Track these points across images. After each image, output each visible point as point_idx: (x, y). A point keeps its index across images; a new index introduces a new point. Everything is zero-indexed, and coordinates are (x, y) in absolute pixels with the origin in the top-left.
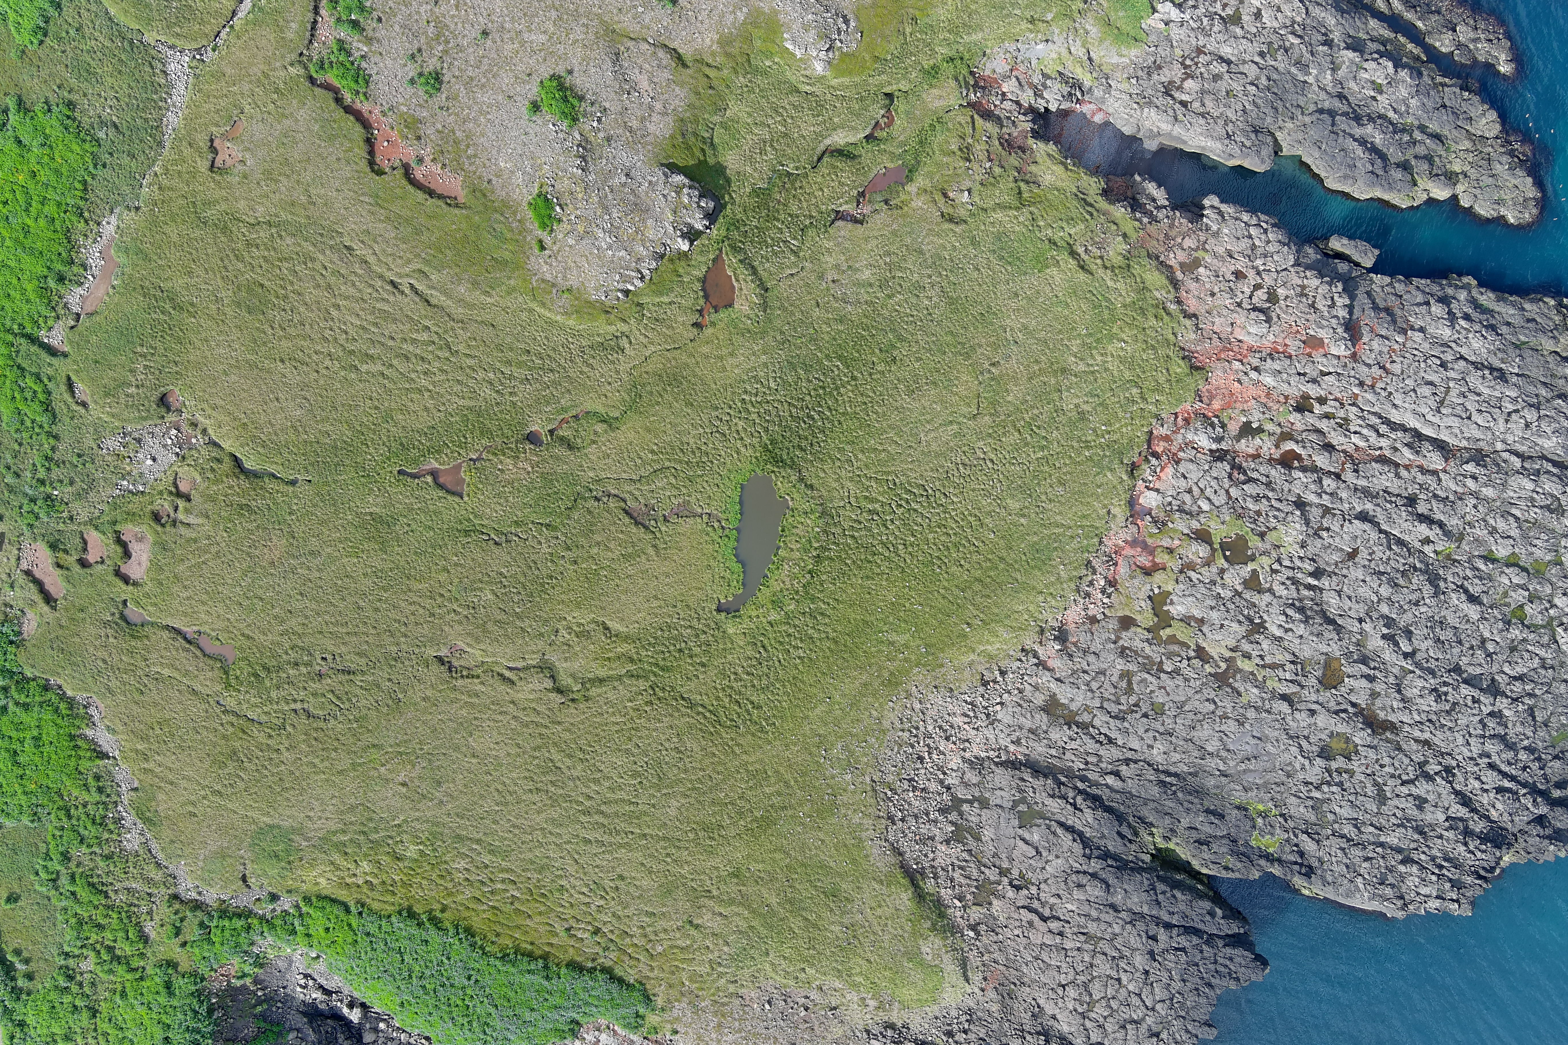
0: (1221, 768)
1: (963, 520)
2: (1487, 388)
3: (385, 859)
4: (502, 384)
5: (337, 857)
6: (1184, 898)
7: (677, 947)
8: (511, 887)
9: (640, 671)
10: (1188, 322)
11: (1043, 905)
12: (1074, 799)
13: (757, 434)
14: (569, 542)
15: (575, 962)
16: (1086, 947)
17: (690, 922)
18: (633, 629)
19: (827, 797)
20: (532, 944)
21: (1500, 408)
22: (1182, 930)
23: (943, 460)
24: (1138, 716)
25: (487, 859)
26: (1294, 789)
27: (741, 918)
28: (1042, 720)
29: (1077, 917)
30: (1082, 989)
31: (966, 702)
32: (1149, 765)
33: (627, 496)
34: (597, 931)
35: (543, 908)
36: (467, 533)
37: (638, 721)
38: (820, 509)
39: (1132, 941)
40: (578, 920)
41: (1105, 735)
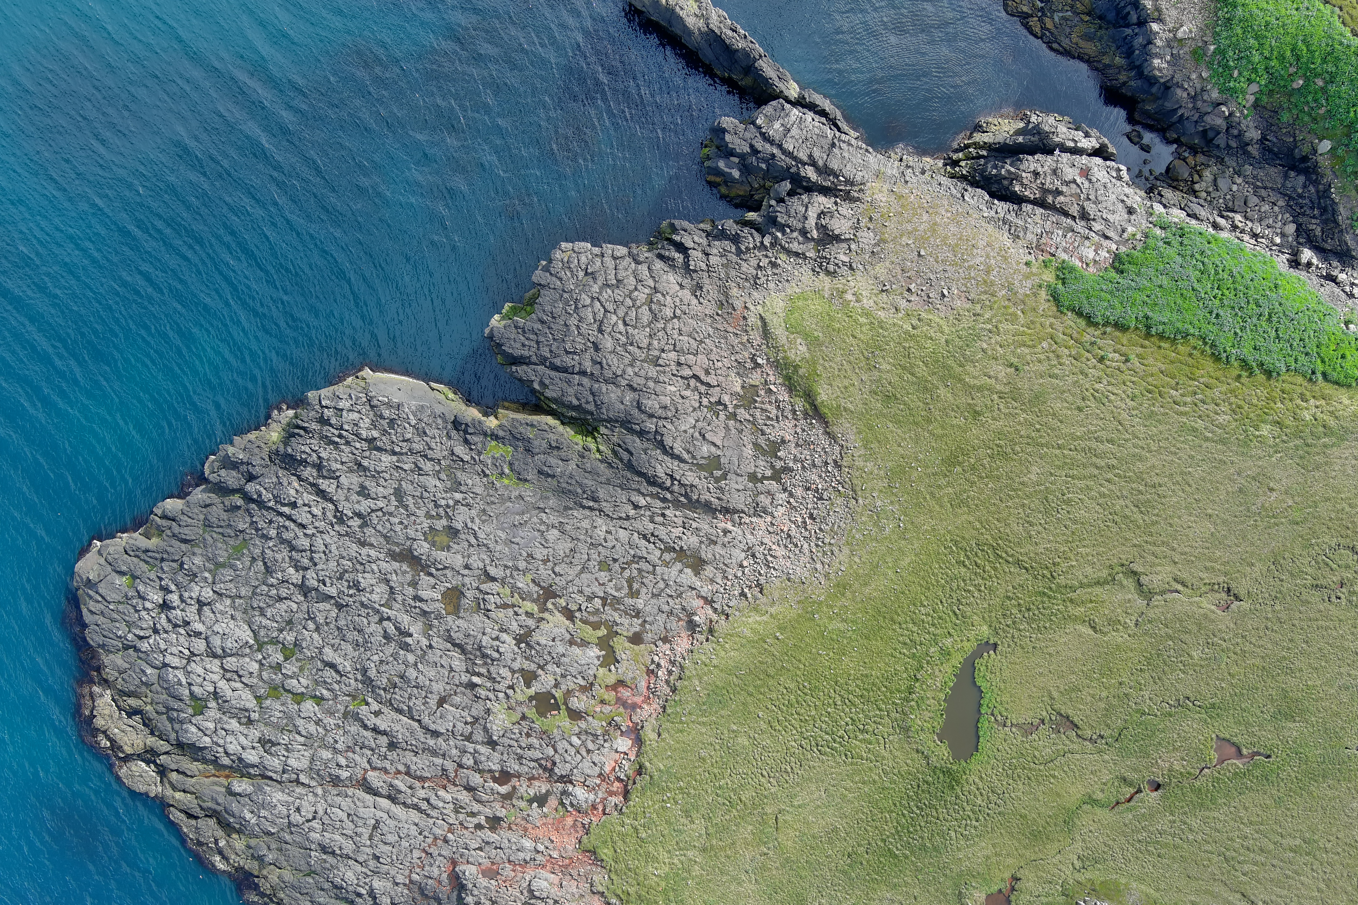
0: (544, 515)
1: (786, 726)
2: (336, 839)
3: (1289, 422)
4: (1182, 830)
5: (1332, 422)
6: (570, 399)
7: (1029, 346)
8: (1178, 399)
9: (1064, 591)
10: (601, 889)
11: (696, 389)
12: (673, 484)
13: (966, 793)
14: (1126, 701)
15: (1121, 331)
16: (657, 353)
17: (1017, 370)
18: (1070, 628)
19: (897, 485)
20: (1160, 347)
21: (323, 823)
22: (570, 370)
23: (805, 776)
24: (622, 560)
25: (1200, 424)
26: (478, 500)
27: (973, 375)
28: (706, 553)
29: (667, 380)
30: (659, 316)
31: (774, 568)
32: (608, 515)
33: (1075, 739)
34: (1101, 360)
35: (1150, 379)
36: (1213, 706)
37: (1067, 549)
38: (911, 734)
39: (615, 360)
40: (1119, 369)
41: (649, 542)
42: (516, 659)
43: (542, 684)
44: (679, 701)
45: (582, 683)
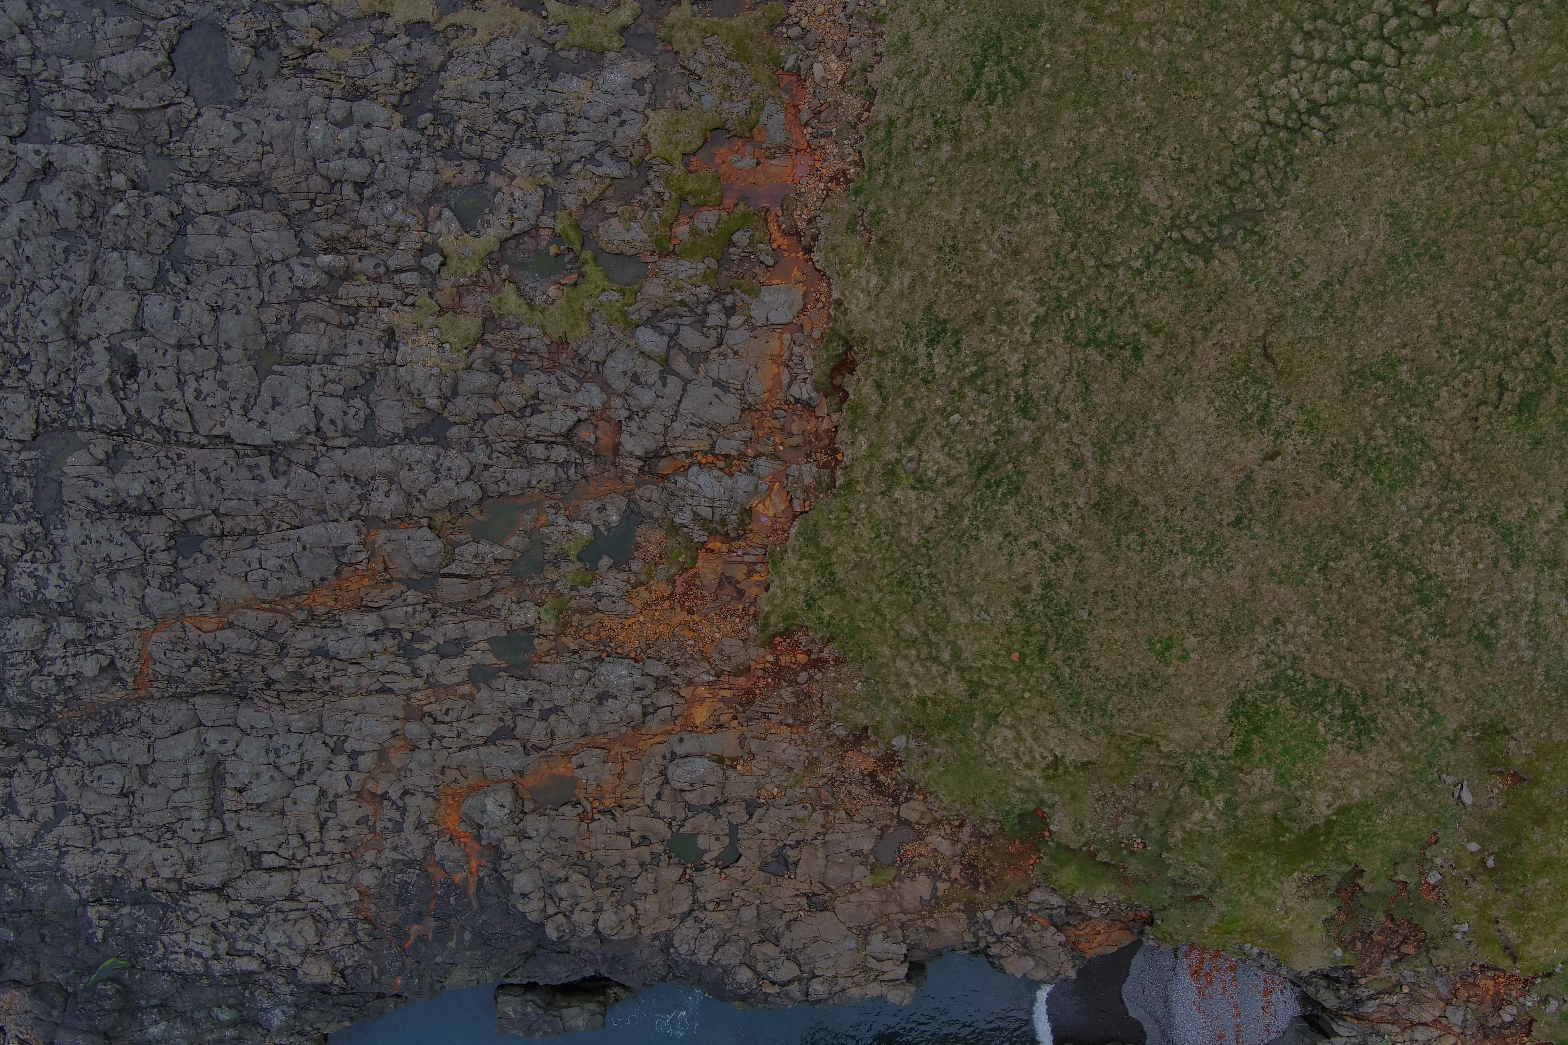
42: (417, 161)
43: (511, 211)
44: (891, 123)
45: (616, 173)
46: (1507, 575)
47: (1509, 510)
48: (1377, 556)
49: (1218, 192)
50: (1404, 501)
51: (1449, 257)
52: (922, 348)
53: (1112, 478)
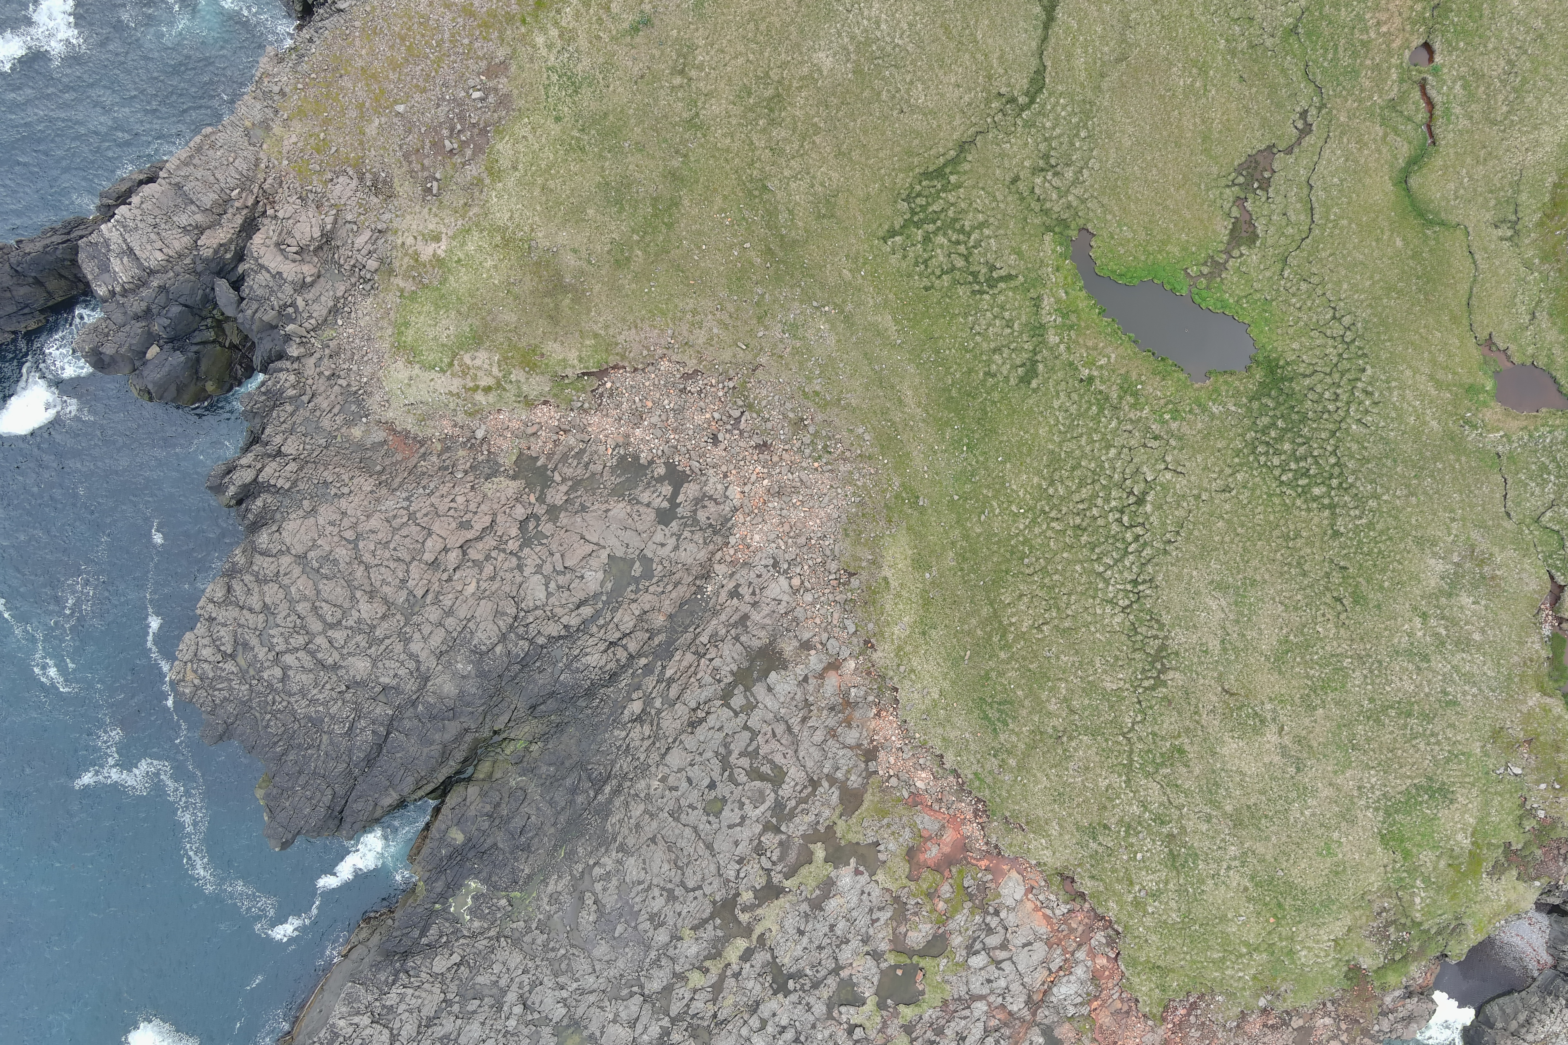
0: (596, 870)
6: (425, 757)
11: (486, 552)
13: (1309, 371)
16: (403, 594)
22: (381, 741)
28: (756, 638)
29: (453, 594)
30: (343, 567)
32: (637, 769)
33: (1291, 157)
39: (388, 664)
42: (808, 1004)
43: (866, 978)
44: (975, 774)
45: (889, 914)
46: (1429, 668)
47: (1399, 642)
48: (1369, 718)
49: (1138, 656)
50: (1354, 686)
51: (1258, 578)
52: (1093, 845)
53: (1229, 808)
